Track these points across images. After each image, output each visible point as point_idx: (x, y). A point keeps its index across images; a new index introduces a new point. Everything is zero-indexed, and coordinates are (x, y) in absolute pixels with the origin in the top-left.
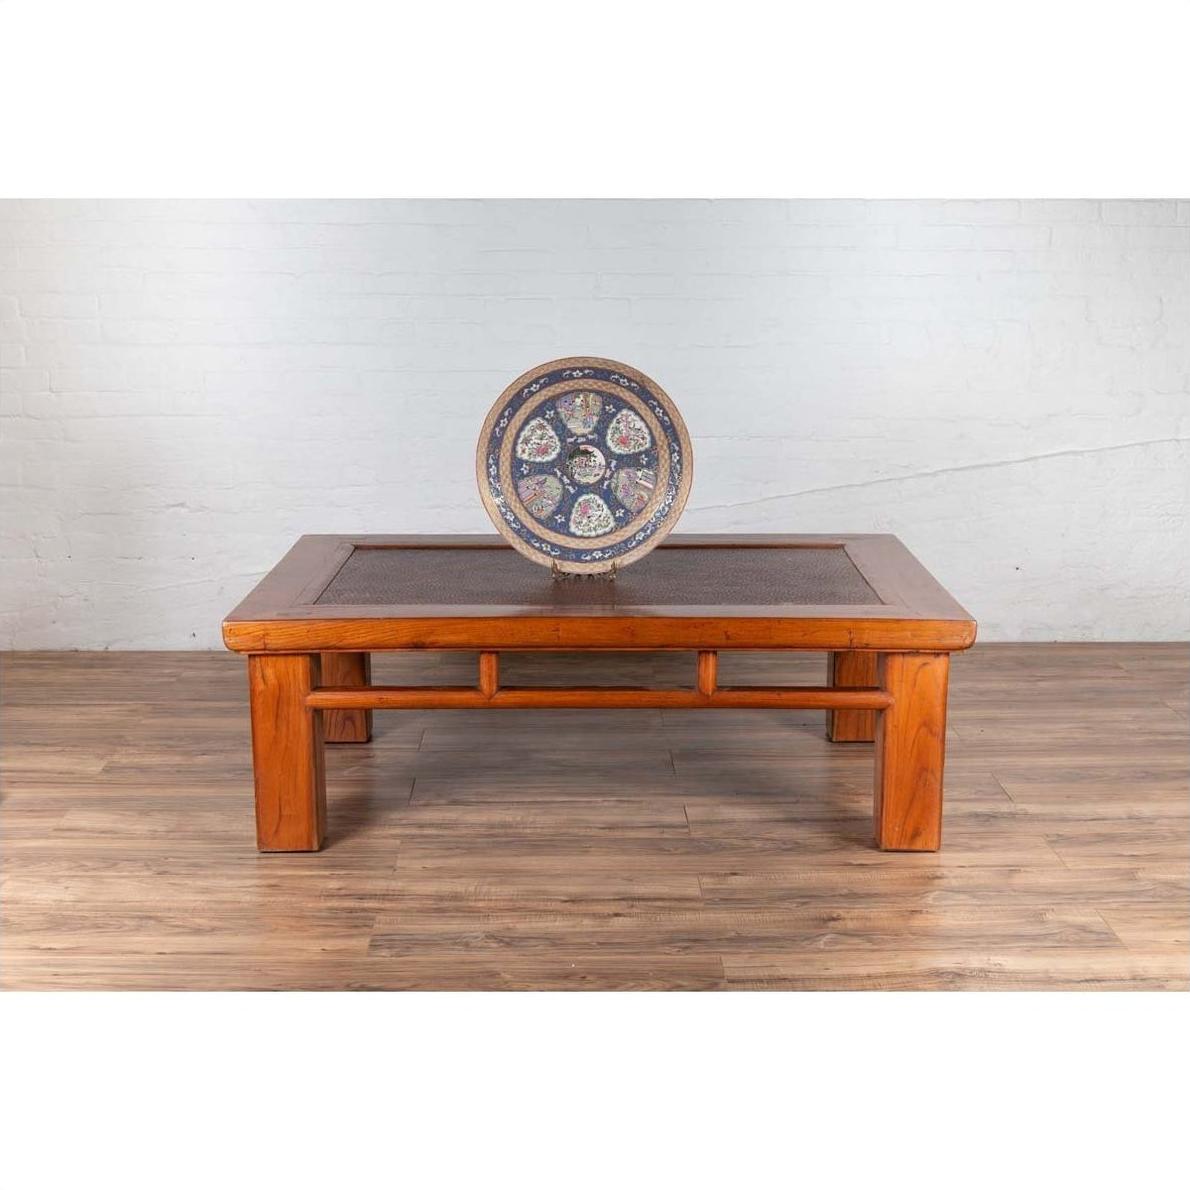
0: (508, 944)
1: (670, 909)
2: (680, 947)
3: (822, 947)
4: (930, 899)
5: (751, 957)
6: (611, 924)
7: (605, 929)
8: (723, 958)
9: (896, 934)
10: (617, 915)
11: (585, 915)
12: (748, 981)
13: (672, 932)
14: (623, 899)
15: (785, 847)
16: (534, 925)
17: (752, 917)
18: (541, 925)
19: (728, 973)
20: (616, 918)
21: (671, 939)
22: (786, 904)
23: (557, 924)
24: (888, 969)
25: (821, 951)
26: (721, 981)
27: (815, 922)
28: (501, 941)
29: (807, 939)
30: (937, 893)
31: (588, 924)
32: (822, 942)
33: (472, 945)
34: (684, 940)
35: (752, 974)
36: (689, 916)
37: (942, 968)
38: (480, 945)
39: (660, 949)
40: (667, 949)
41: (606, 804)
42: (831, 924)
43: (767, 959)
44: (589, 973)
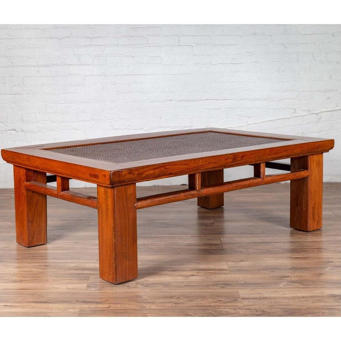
0: (146, 286)
1: (215, 273)
2: (220, 287)
3: (282, 286)
4: (328, 269)
5: (251, 290)
6: (189, 279)
7: (188, 280)
8: (239, 290)
9: (314, 282)
10: (193, 275)
11: (179, 276)
12: (250, 299)
13: (217, 281)
14: (195, 270)
15: (263, 252)
16: (157, 279)
17: (251, 276)
18: (159, 279)
19: (241, 296)
20: (192, 277)
21: (216, 284)
22: (265, 272)
23: (167, 279)
24: (312, 294)
25: (282, 288)
26: (239, 299)
27: (278, 278)
28: (143, 285)
29: (275, 284)
30: (330, 267)
31: (180, 279)
32: (282, 285)
33: (130, 286)
34: (222, 284)
35: (252, 296)
36: (223, 276)
37: (336, 294)
38: (134, 286)
39: (211, 287)
40: (214, 287)
41: (186, 237)
42: (285, 278)
43: (258, 291)
44: (181, 296)
